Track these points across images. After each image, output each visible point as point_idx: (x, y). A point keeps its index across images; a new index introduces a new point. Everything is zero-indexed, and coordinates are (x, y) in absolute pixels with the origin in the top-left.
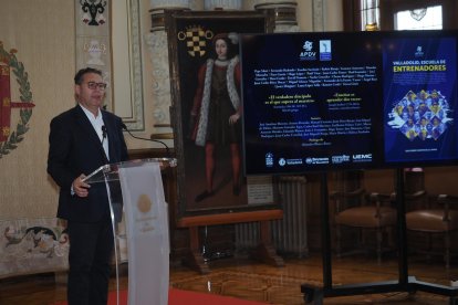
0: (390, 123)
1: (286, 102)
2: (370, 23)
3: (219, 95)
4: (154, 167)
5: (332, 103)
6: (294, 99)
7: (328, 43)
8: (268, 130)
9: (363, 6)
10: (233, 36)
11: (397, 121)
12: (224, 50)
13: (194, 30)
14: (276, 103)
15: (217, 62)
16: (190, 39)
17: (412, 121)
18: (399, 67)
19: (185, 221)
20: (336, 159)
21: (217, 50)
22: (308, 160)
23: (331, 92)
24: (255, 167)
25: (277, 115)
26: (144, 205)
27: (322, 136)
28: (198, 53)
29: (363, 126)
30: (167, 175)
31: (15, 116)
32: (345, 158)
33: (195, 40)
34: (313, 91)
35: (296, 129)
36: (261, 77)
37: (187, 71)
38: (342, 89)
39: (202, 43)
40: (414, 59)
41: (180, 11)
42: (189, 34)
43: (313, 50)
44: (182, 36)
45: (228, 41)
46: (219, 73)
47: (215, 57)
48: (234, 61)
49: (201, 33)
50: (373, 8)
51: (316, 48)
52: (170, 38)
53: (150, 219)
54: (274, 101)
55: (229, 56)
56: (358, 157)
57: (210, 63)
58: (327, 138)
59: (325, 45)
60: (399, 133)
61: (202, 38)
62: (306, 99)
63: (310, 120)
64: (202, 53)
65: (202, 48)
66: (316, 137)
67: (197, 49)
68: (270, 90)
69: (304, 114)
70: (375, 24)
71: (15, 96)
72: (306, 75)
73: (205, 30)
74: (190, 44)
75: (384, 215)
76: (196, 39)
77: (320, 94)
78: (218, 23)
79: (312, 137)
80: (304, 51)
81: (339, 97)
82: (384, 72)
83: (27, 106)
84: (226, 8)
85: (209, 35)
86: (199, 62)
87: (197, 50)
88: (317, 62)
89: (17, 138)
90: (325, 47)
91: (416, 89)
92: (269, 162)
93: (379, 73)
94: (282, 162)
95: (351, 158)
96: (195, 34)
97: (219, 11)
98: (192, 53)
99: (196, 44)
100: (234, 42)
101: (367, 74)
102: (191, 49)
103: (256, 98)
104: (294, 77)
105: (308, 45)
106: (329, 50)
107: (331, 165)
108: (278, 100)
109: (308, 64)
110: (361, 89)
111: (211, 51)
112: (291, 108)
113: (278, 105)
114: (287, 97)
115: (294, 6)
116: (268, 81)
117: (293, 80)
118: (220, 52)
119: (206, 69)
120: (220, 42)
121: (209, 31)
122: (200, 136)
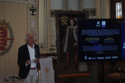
0: (124, 47)
2: (119, 15)
3: (71, 37)
4: (50, 59)
5: (106, 40)
6: (94, 39)
7: (105, 22)
8: (85, 49)
9: (117, 10)
12: (73, 23)
15: (71, 27)
16: (62, 20)
19: (60, 76)
20: (107, 58)
21: (71, 23)
22: (98, 58)
23: (105, 37)
24: (82, 60)
25: (88, 44)
26: (47, 71)
27: (102, 51)
28: (65, 24)
29: (115, 48)
30: (54, 61)
32: (109, 57)
34: (99, 37)
35: (94, 48)
36: (84, 32)
37: (61, 29)
38: (109, 36)
39: (66, 21)
41: (59, 11)
42: (62, 18)
43: (100, 24)
44: (60, 19)
45: (74, 20)
46: (71, 30)
47: (70, 25)
48: (76, 27)
49: (66, 18)
50: (120, 11)
51: (101, 23)
52: (56, 19)
54: (87, 39)
55: (74, 25)
56: (113, 57)
57: (68, 27)
58: (104, 51)
59: (103, 23)
61: (66, 20)
62: (97, 39)
63: (98, 46)
64: (66, 24)
65: (66, 23)
66: (100, 51)
67: (64, 23)
68: (86, 36)
69: (97, 44)
70: (120, 16)
72: (97, 32)
73: (67, 17)
74: (62, 21)
75: (122, 76)
76: (64, 20)
77: (102, 38)
78: (71, 15)
79: (99, 51)
80: (97, 24)
81: (108, 39)
82: (122, 31)
84: (74, 10)
85: (68, 18)
86: (65, 27)
88: (101, 28)
89: (9, 49)
90: (104, 23)
92: (86, 58)
94: (90, 58)
95: (111, 58)
96: (64, 18)
97: (72, 11)
98: (63, 24)
99: (64, 21)
100: (76, 21)
101: (117, 32)
102: (63, 23)
103: (82, 38)
105: (98, 23)
106: (105, 24)
107: (105, 60)
109: (98, 28)
110: (114, 36)
111: (69, 23)
112: (93, 42)
113: (89, 41)
114: (92, 38)
115: (95, 10)
116: (86, 33)
117: (93, 33)
118: (72, 24)
119: (67, 29)
120: (72, 21)
121: (68, 17)
122: (65, 50)
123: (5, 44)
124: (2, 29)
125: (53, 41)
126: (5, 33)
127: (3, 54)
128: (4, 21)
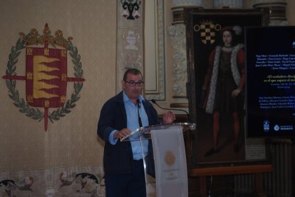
1: (280, 81)
3: (225, 74)
6: (287, 79)
8: (266, 103)
10: (237, 29)
12: (229, 39)
13: (206, 24)
14: (273, 81)
15: (224, 49)
16: (203, 31)
21: (224, 39)
24: (255, 131)
25: (272, 91)
26: (170, 159)
28: (208, 41)
30: (188, 135)
31: (70, 87)
33: (207, 32)
35: (288, 102)
36: (261, 60)
37: (200, 54)
39: (212, 34)
41: (196, 9)
42: (203, 27)
44: (197, 28)
45: (233, 32)
46: (225, 57)
47: (222, 44)
48: (237, 48)
49: (212, 26)
52: (188, 29)
53: (174, 170)
54: (271, 79)
55: (233, 44)
57: (218, 49)
61: (212, 30)
64: (212, 41)
65: (212, 38)
68: (268, 71)
71: (71, 73)
73: (215, 24)
74: (203, 34)
76: (207, 30)
78: (224, 18)
83: (79, 80)
84: (231, 7)
85: (218, 27)
86: (209, 49)
87: (209, 39)
89: (71, 105)
92: (266, 127)
94: (276, 128)
96: (208, 27)
97: (226, 9)
98: (205, 42)
99: (208, 34)
100: (237, 33)
102: (204, 38)
103: (256, 78)
104: (288, 61)
108: (274, 79)
111: (219, 40)
112: (285, 86)
113: (274, 83)
114: (282, 77)
115: (284, 6)
116: (267, 64)
117: (286, 63)
118: (226, 41)
119: (214, 54)
120: (226, 33)
121: (218, 25)
122: (210, 106)
123: (61, 91)
125: (181, 83)
127: (57, 116)
128: (59, 33)
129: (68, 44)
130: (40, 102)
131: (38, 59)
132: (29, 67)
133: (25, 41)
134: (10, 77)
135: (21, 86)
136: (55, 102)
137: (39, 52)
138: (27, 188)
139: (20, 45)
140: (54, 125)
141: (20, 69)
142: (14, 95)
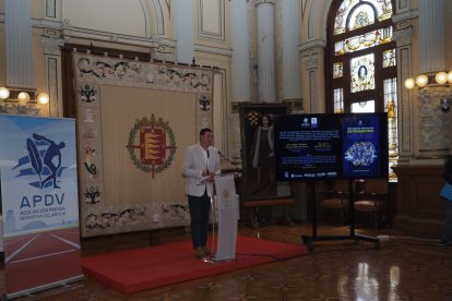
0: (346, 158)
2: (339, 109)
3: (264, 143)
4: (231, 177)
5: (317, 148)
6: (299, 146)
7: (315, 119)
8: (286, 161)
9: (335, 101)
10: (271, 115)
11: (349, 157)
12: (267, 122)
13: (252, 112)
15: (264, 128)
16: (251, 117)
17: (357, 157)
18: (350, 130)
19: (247, 204)
20: (319, 175)
22: (306, 175)
23: (317, 142)
24: (280, 178)
25: (291, 153)
26: (226, 195)
27: (312, 164)
28: (254, 124)
29: (332, 159)
30: (237, 181)
31: (168, 152)
32: (323, 174)
33: (253, 117)
34: (308, 142)
35: (300, 160)
36: (283, 135)
37: (249, 132)
38: (322, 141)
39: (256, 119)
40: (357, 126)
41: (246, 103)
42: (250, 114)
44: (246, 115)
45: (269, 118)
46: (264, 133)
47: (263, 125)
48: (271, 127)
49: (256, 114)
50: (340, 101)
51: (309, 121)
52: (241, 116)
53: (229, 201)
56: (330, 174)
57: (260, 128)
58: (314, 165)
60: (350, 162)
61: (256, 116)
62: (305, 145)
63: (306, 156)
64: (256, 123)
65: (256, 121)
66: (309, 164)
68: (287, 141)
69: (303, 153)
70: (341, 110)
71: (168, 144)
73: (258, 112)
74: (250, 119)
75: (344, 203)
77: (312, 143)
78: (264, 109)
79: (307, 164)
80: (304, 123)
81: (320, 145)
82: (343, 133)
83: (173, 148)
84: (268, 102)
85: (260, 115)
86: (255, 128)
87: (254, 122)
88: (310, 128)
89: (168, 163)
90: (314, 121)
91: (359, 141)
92: (287, 176)
93: (340, 133)
94: (293, 176)
95: (326, 174)
96: (253, 114)
97: (265, 104)
98: (251, 124)
99: (253, 119)
100: (271, 118)
101: (334, 134)
102: (251, 121)
103: (280, 144)
104: (299, 135)
105: (306, 120)
106: (316, 123)
107: (316, 177)
108: (291, 146)
109: (306, 129)
110: (331, 141)
111: (260, 123)
112: (298, 150)
114: (295, 146)
115: (301, 101)
116: (286, 137)
117: (299, 137)
118: (265, 123)
119: (258, 131)
120: (265, 118)
121: (260, 113)
122: (255, 163)
123: (162, 154)
124: (158, 132)
125: (237, 150)
126: (162, 139)
127: (160, 170)
128: (160, 119)
129: (166, 126)
130: (149, 162)
131: (148, 135)
132: (142, 140)
133: (139, 125)
134: (131, 147)
135: (137, 152)
136: (159, 162)
137: (148, 131)
138: (142, 214)
139: (136, 127)
140: (158, 175)
141: (137, 142)
142: (133, 158)
